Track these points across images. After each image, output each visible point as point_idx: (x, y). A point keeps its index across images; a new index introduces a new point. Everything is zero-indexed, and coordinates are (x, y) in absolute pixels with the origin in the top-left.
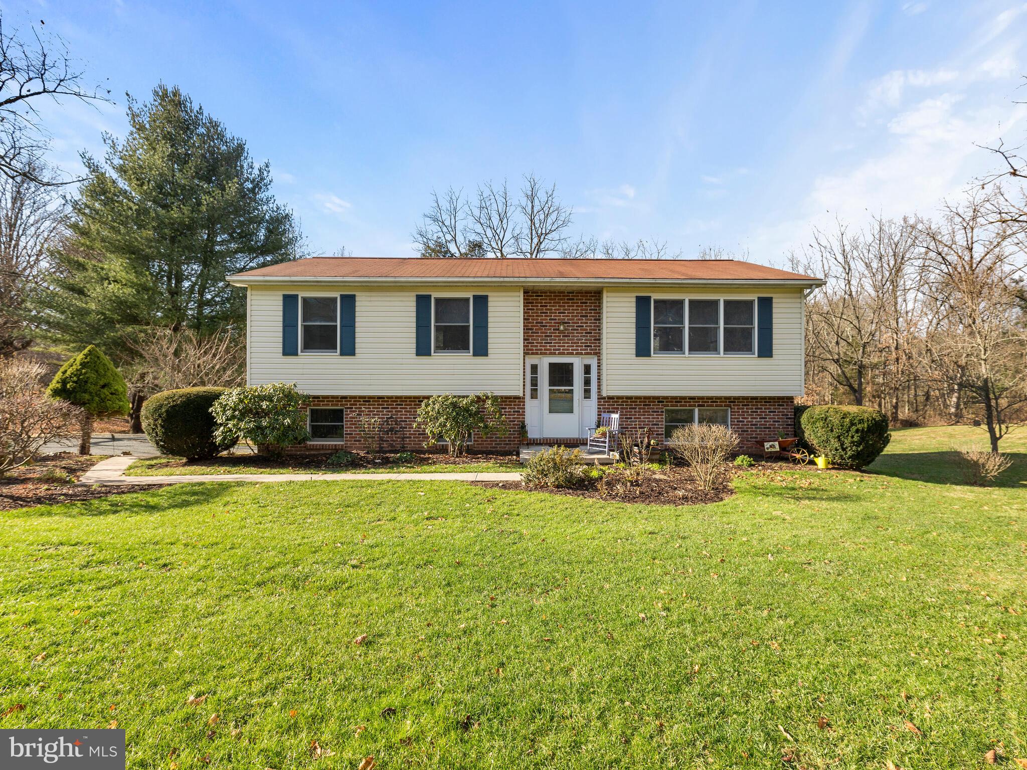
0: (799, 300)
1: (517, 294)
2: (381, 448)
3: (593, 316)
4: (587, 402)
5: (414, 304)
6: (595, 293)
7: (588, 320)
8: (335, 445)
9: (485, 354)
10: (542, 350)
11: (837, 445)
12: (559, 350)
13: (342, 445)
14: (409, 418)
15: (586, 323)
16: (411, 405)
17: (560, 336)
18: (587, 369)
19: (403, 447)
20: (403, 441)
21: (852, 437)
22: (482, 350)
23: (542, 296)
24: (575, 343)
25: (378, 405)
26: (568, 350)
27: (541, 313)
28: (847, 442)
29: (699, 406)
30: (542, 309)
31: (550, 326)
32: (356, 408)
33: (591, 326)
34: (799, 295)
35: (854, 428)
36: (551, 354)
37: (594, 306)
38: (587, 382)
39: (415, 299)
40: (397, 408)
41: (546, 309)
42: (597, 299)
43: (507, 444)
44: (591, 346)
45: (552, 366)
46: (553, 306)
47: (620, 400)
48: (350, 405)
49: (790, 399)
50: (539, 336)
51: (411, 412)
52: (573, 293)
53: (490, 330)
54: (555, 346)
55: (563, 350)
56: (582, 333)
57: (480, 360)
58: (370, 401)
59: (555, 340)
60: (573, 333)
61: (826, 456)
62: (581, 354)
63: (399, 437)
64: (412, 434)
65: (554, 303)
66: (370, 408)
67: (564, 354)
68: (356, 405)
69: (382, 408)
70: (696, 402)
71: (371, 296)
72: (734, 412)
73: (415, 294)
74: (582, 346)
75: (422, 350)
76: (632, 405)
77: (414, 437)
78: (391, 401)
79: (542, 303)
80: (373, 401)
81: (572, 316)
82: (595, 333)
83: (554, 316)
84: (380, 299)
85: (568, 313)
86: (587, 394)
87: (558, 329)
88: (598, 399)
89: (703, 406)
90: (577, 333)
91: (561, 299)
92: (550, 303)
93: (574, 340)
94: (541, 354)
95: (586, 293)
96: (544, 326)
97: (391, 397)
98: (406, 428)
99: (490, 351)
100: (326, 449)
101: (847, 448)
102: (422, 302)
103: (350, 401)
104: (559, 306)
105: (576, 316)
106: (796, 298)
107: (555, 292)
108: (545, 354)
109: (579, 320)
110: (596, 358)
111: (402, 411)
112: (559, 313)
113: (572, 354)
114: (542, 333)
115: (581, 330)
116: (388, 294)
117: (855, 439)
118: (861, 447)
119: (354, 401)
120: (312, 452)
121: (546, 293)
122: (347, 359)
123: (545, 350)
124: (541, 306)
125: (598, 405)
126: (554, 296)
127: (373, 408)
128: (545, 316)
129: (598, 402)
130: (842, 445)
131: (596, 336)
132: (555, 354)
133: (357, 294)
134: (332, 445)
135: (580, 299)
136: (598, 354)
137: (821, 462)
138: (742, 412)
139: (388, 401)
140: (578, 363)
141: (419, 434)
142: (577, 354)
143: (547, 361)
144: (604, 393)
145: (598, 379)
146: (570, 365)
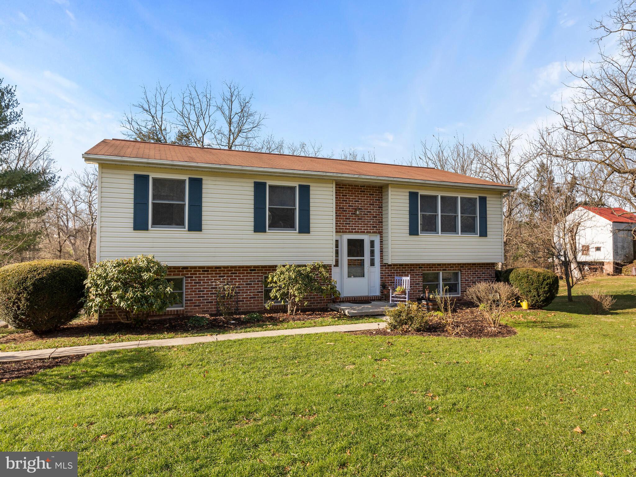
0: (500, 200)
1: (331, 185)
2: (218, 311)
3: (377, 205)
4: (372, 268)
5: (253, 189)
6: (379, 187)
7: (374, 207)
8: (177, 311)
9: (308, 232)
10: (343, 229)
11: (535, 293)
12: (355, 229)
13: (183, 311)
14: (242, 284)
15: (373, 210)
16: (244, 273)
17: (356, 219)
18: (372, 243)
19: (238, 310)
20: (237, 304)
21: (544, 288)
22: (305, 229)
23: (343, 188)
24: (366, 224)
25: (216, 274)
26: (362, 229)
27: (342, 201)
28: (541, 291)
29: (443, 270)
30: (344, 198)
31: (349, 211)
32: (195, 277)
33: (376, 212)
34: (500, 196)
35: (545, 282)
36: (350, 232)
37: (378, 197)
38: (372, 253)
39: (253, 185)
40: (232, 276)
41: (346, 198)
42: (380, 192)
43: (319, 303)
44: (377, 227)
45: (350, 242)
46: (351, 196)
47: (396, 267)
48: (191, 274)
49: (493, 265)
50: (341, 219)
51: (244, 279)
52: (364, 186)
53: (311, 213)
54: (353, 226)
55: (358, 229)
56: (371, 217)
57: (304, 236)
58: (208, 271)
59: (353, 221)
60: (365, 217)
61: (527, 300)
62: (370, 232)
63: (233, 301)
64: (244, 298)
65: (351, 193)
66: (208, 277)
67: (358, 232)
68: (196, 274)
69: (219, 277)
70: (442, 267)
71: (216, 181)
72: (463, 274)
73: (253, 181)
74: (370, 227)
75: (259, 227)
76: (403, 270)
77: (246, 301)
78: (227, 271)
79: (343, 193)
80: (211, 271)
81: (364, 204)
82: (379, 217)
83: (352, 204)
84: (223, 183)
85: (361, 201)
86: (372, 264)
87: (355, 214)
88: (381, 266)
89: (445, 270)
90: (367, 217)
91: (356, 191)
92: (349, 193)
93: (365, 222)
94: (343, 232)
95: (373, 187)
96: (345, 211)
97: (227, 267)
98: (240, 293)
99: (311, 229)
100: (168, 315)
101: (540, 295)
102: (259, 188)
103: (191, 271)
104: (355, 196)
105: (366, 204)
106: (499, 198)
107: (352, 186)
108: (346, 232)
109: (368, 207)
110: (379, 236)
111: (236, 279)
112: (355, 201)
113: (364, 232)
114: (343, 216)
115: (370, 214)
116: (231, 179)
117: (546, 289)
118: (549, 294)
119: (194, 271)
120: (155, 318)
121: (346, 185)
122: (195, 235)
123: (346, 229)
124: (342, 196)
125: (381, 271)
126: (352, 188)
127: (211, 277)
128: (346, 203)
129: (381, 268)
130: (538, 293)
131: (379, 220)
132: (352, 232)
133: (203, 178)
134: (174, 311)
135: (369, 192)
136: (381, 233)
137: (524, 305)
138: (468, 274)
139: (224, 271)
140: (366, 238)
141: (250, 298)
142: (367, 232)
143: (346, 237)
144: (385, 262)
145: (381, 251)
146: (362, 241)
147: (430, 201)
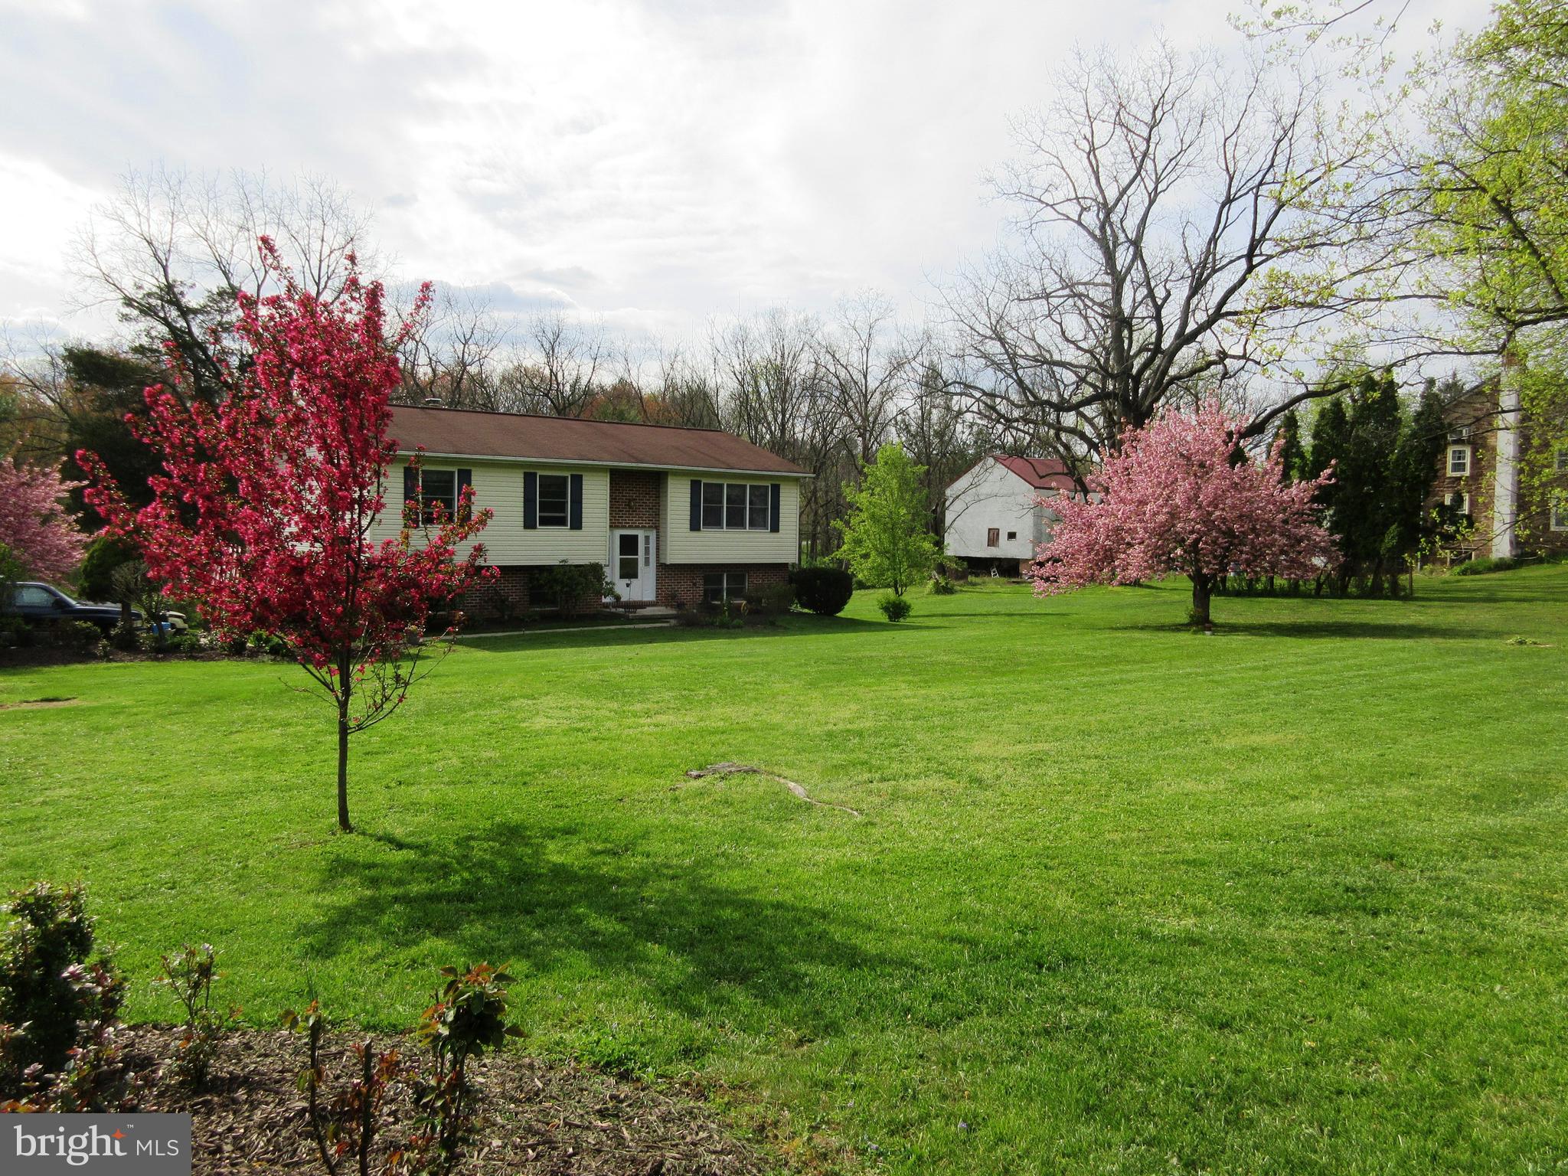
0: (796, 487)
1: (606, 476)
4: (647, 569)
5: (523, 480)
7: (650, 497)
9: (580, 527)
10: (617, 523)
12: (630, 524)
14: (507, 587)
15: (649, 501)
16: (509, 574)
17: (630, 511)
18: (647, 538)
22: (577, 525)
24: (642, 519)
26: (637, 524)
29: (728, 571)
31: (623, 502)
33: (653, 503)
34: (796, 483)
36: (624, 527)
38: (647, 550)
39: (525, 476)
42: (657, 480)
44: (654, 521)
45: (622, 537)
47: (673, 567)
49: (786, 565)
50: (614, 511)
51: (509, 580)
52: (640, 473)
54: (627, 521)
55: (632, 524)
56: (647, 509)
57: (576, 533)
59: (626, 514)
60: (640, 509)
62: (647, 527)
64: (510, 602)
65: (625, 481)
67: (632, 527)
70: (726, 568)
71: (483, 472)
72: (751, 576)
73: (525, 472)
74: (647, 521)
75: (529, 524)
76: (681, 571)
77: (512, 605)
82: (655, 509)
83: (627, 494)
84: (492, 474)
85: (637, 491)
86: (647, 562)
87: (629, 505)
88: (657, 565)
89: (730, 571)
90: (643, 509)
91: (631, 478)
93: (640, 515)
94: (617, 527)
96: (618, 502)
98: (505, 596)
99: (583, 525)
102: (529, 479)
104: (629, 484)
105: (642, 494)
106: (795, 485)
107: (626, 471)
108: (619, 527)
109: (644, 497)
110: (655, 531)
111: (501, 581)
113: (639, 527)
114: (616, 508)
115: (645, 507)
116: (500, 470)
123: (620, 523)
124: (615, 484)
125: (657, 571)
126: (626, 476)
129: (657, 568)
131: (656, 512)
132: (626, 527)
133: (472, 469)
136: (657, 528)
138: (756, 576)
140: (641, 534)
141: (516, 602)
142: (643, 527)
143: (619, 533)
144: (662, 561)
145: (658, 549)
146: (636, 537)
147: (714, 491)
